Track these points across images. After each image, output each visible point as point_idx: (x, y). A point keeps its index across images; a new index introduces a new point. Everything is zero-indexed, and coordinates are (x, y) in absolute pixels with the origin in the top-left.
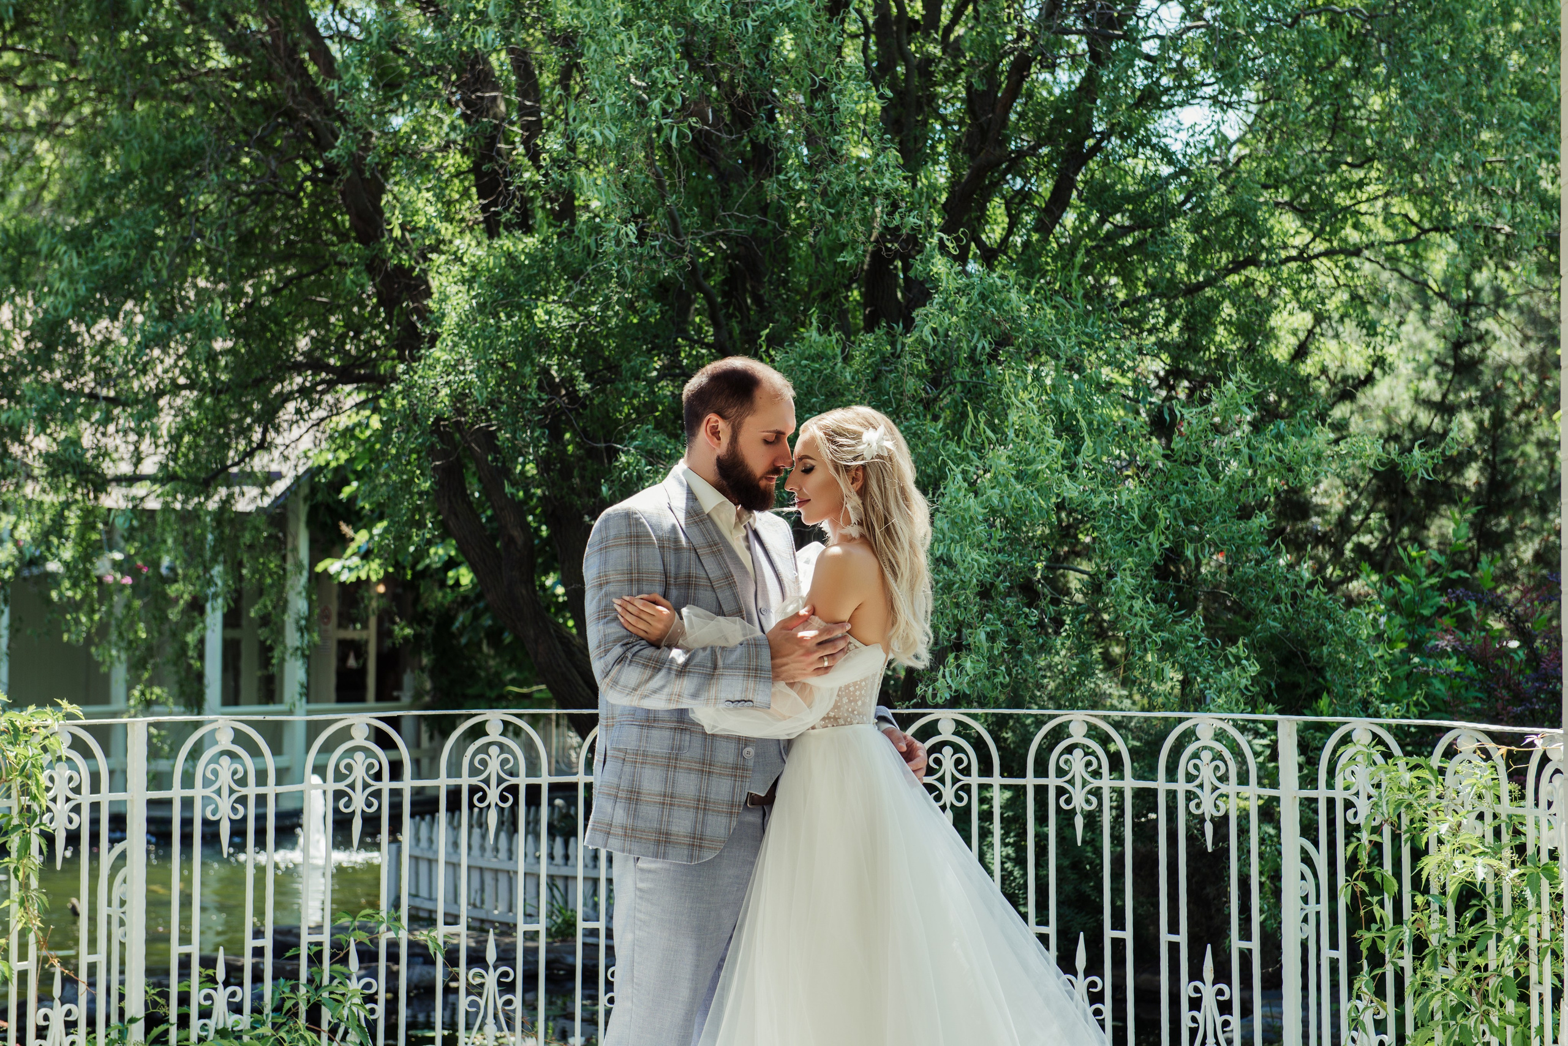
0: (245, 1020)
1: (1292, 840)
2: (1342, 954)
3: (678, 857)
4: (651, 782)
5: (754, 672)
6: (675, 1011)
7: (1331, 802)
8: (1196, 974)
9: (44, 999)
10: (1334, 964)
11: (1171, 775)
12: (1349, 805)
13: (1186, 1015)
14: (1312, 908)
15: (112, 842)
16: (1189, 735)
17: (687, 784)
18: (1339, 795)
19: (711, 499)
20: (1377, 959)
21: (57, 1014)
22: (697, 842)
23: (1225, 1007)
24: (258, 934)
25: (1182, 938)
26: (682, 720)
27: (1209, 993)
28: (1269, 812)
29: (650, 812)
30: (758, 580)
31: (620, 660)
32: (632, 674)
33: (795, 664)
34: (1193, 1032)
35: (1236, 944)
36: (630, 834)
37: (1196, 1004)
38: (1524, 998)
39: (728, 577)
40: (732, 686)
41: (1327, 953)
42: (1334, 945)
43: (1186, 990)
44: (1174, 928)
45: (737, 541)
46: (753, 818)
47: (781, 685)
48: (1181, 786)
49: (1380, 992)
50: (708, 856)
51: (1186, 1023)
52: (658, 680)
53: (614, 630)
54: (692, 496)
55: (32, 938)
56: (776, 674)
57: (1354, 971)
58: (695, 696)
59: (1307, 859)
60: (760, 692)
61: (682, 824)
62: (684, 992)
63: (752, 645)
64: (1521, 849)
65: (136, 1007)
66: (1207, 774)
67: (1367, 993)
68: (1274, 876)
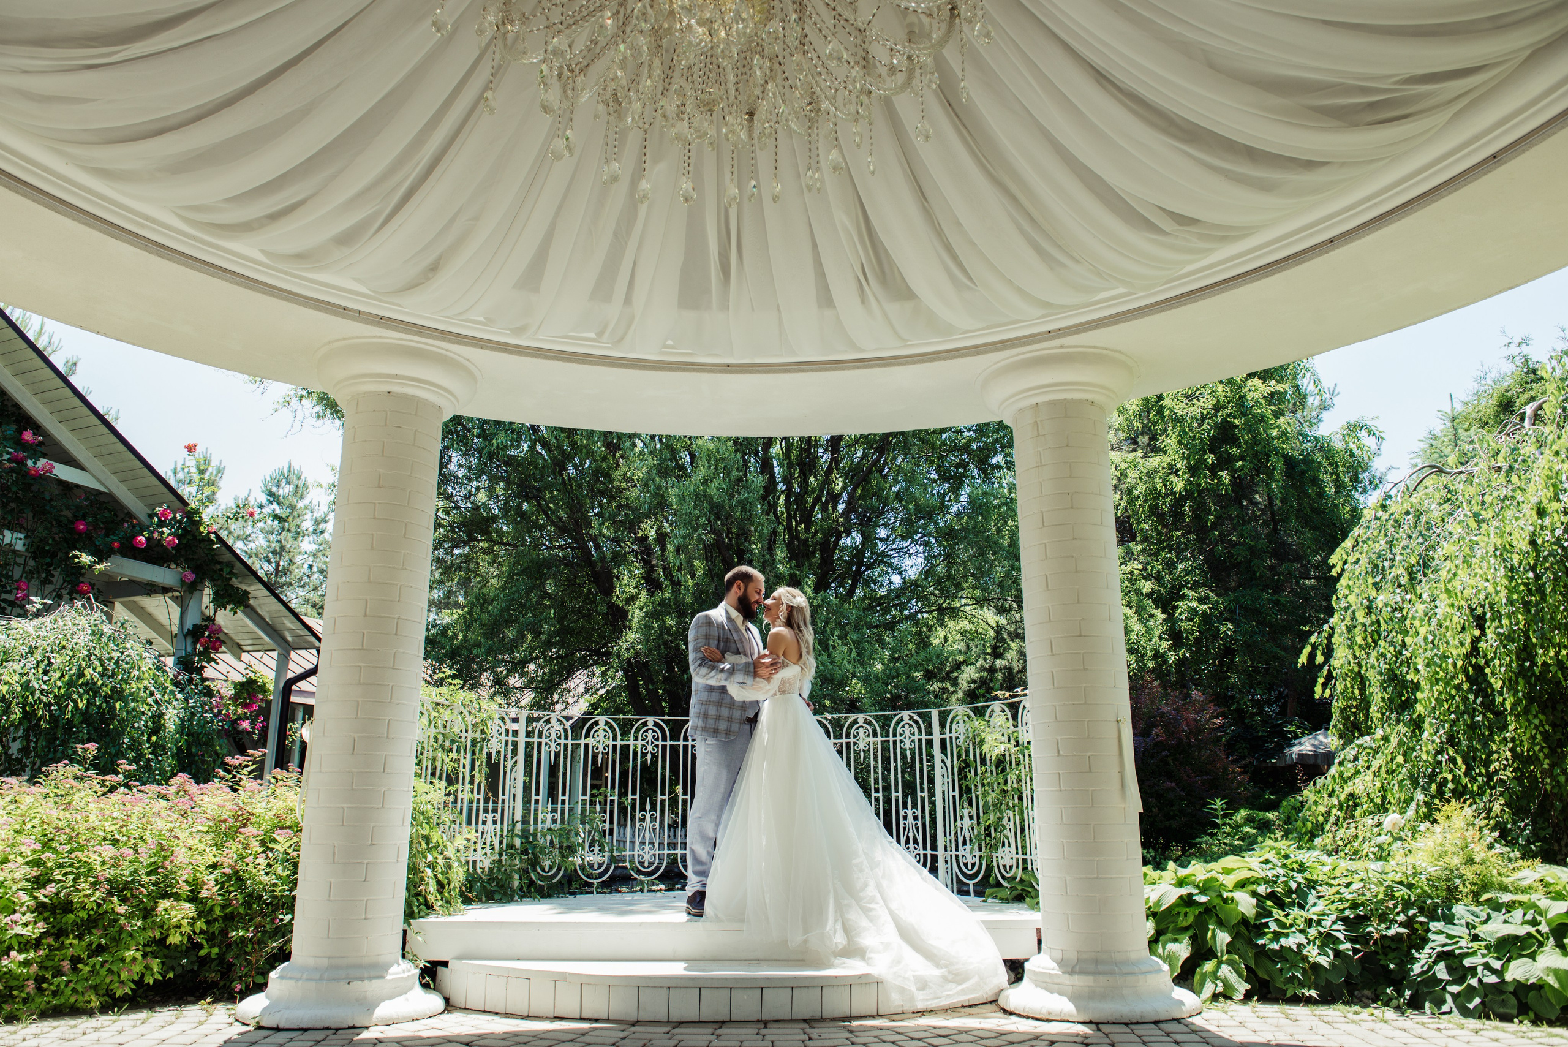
0: (558, 826)
1: (937, 754)
2: (957, 793)
3: (721, 738)
4: (712, 711)
5: (747, 672)
6: (718, 797)
7: (951, 738)
8: (905, 807)
9: (486, 811)
10: (954, 797)
11: (895, 735)
12: (957, 738)
13: (902, 822)
14: (946, 779)
15: (512, 758)
16: (901, 719)
17: (725, 712)
18: (954, 735)
19: (735, 614)
20: (969, 791)
21: (490, 816)
22: (728, 733)
23: (915, 818)
24: (563, 802)
25: (900, 794)
26: (723, 689)
27: (910, 813)
28: (930, 743)
29: (711, 722)
30: (750, 643)
31: (700, 665)
32: (704, 671)
33: (763, 671)
34: (905, 829)
35: (919, 794)
36: (704, 729)
37: (905, 818)
38: (1021, 798)
39: (741, 640)
40: (739, 677)
41: (951, 794)
42: (954, 790)
43: (902, 813)
44: (897, 791)
45: (743, 629)
46: (747, 727)
47: (758, 679)
48: (898, 738)
49: (970, 804)
50: (732, 738)
51: (902, 825)
52: (713, 673)
53: (700, 655)
54: (727, 613)
55: (482, 785)
56: (755, 675)
57: (961, 796)
58: (726, 680)
59: (943, 761)
60: (749, 680)
61: (723, 726)
62: (722, 789)
63: (747, 664)
64: (1018, 742)
65: (518, 817)
66: (907, 733)
67: (966, 805)
68: (932, 768)
